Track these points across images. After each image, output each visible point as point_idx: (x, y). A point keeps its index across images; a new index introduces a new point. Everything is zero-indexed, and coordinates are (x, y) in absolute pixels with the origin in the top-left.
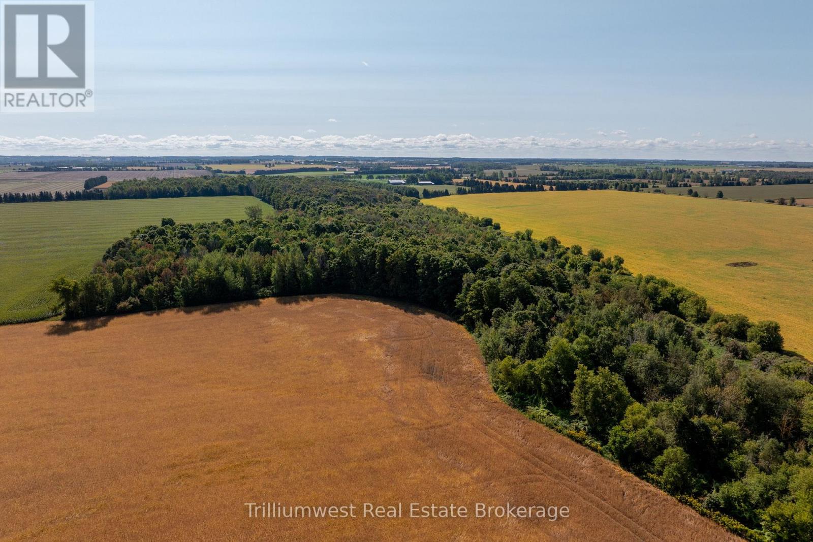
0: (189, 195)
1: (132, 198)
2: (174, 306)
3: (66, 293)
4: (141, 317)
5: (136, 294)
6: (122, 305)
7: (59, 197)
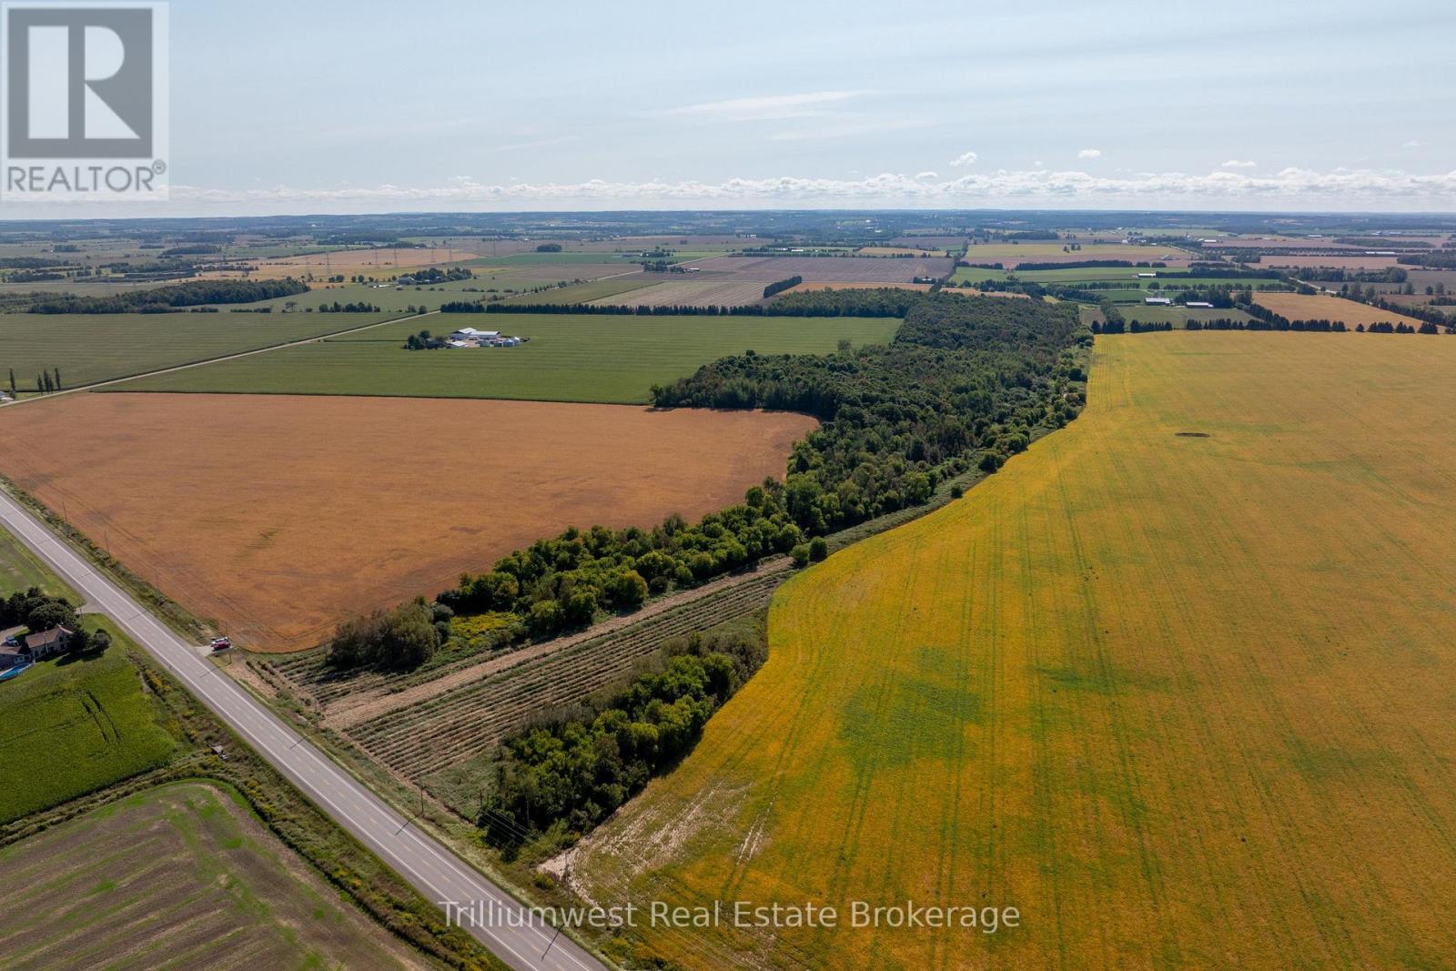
0: (844, 315)
1: (787, 315)
2: (708, 407)
3: (657, 392)
4: (689, 410)
5: (691, 398)
6: (681, 402)
7: (724, 312)
